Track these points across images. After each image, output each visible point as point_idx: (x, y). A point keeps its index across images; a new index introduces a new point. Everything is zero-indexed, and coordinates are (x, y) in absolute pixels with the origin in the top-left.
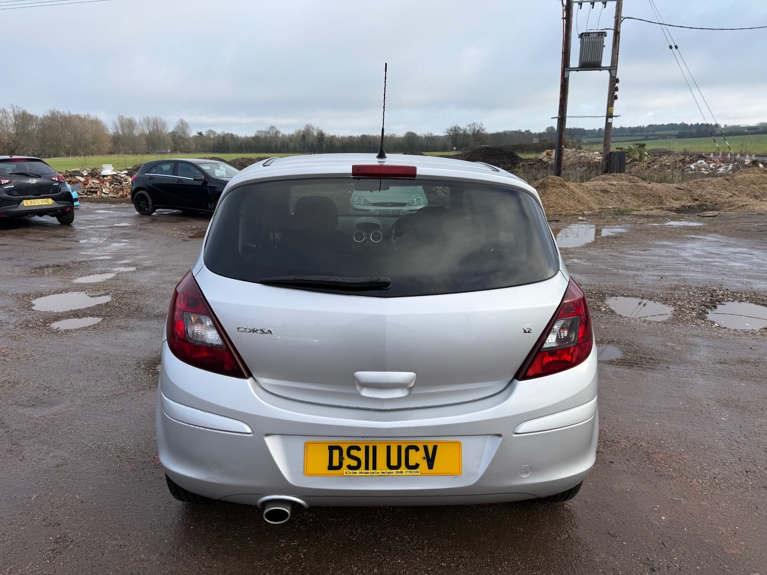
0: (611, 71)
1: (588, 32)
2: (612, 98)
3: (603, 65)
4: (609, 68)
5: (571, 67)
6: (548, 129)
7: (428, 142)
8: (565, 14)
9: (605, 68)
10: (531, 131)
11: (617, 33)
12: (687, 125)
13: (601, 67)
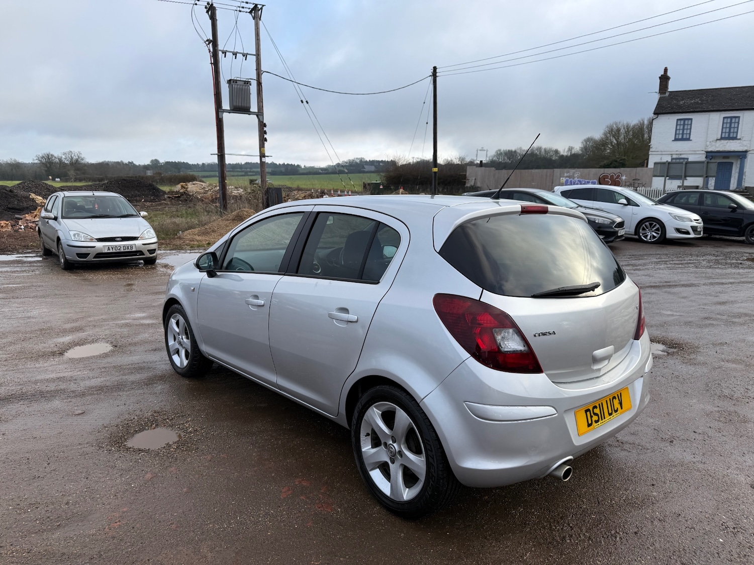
0: (259, 116)
1: (235, 79)
2: (263, 140)
3: (251, 110)
4: (257, 114)
5: (223, 108)
6: (152, 161)
7: (12, 170)
8: (212, 59)
9: (254, 113)
10: (135, 163)
11: (259, 84)
12: (276, 164)
13: (250, 111)
